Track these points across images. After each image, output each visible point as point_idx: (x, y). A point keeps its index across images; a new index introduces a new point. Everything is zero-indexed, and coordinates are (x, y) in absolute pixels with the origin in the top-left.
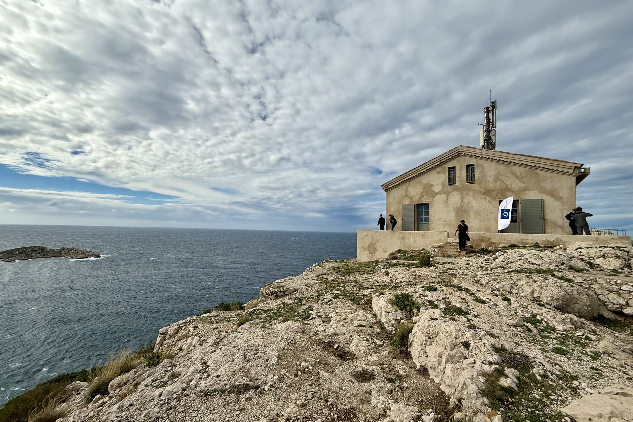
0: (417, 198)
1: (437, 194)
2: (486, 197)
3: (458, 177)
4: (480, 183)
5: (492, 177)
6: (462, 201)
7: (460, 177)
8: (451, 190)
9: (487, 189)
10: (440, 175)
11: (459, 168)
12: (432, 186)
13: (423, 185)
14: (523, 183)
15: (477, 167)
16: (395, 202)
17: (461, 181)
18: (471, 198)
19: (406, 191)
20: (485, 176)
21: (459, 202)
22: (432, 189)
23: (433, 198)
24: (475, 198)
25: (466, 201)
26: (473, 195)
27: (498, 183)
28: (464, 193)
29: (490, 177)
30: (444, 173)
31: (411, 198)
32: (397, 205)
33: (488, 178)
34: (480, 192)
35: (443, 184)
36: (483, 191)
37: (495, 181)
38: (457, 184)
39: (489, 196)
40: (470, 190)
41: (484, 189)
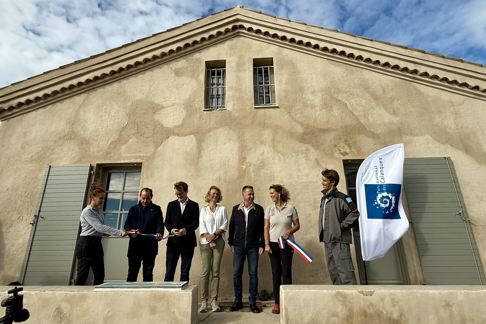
0: (104, 144)
1: (169, 133)
2: (307, 150)
3: (231, 88)
4: (289, 109)
5: (320, 95)
6: (243, 160)
7: (238, 89)
8: (212, 123)
9: (308, 127)
10: (183, 79)
11: (234, 64)
12: (156, 108)
13: (129, 104)
14: (395, 113)
15: (282, 67)
16: (26, 156)
17: (239, 99)
18: (266, 150)
19: (74, 121)
20: (301, 90)
21: (234, 161)
22: (158, 117)
23: (157, 147)
24: (278, 152)
25: (253, 158)
26: (273, 140)
27: (336, 111)
28: (248, 135)
29: (313, 93)
30: (194, 75)
31: (84, 143)
32: (30, 166)
33: (310, 96)
34: (292, 134)
35: (188, 106)
36: (299, 129)
37: (327, 106)
38: (229, 106)
39: (317, 146)
40: (264, 125)
41: (301, 123)
